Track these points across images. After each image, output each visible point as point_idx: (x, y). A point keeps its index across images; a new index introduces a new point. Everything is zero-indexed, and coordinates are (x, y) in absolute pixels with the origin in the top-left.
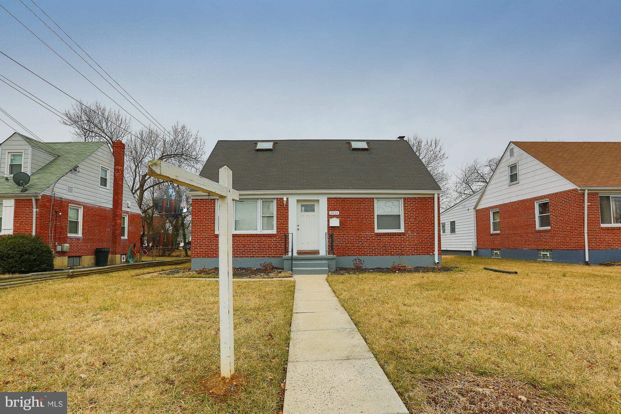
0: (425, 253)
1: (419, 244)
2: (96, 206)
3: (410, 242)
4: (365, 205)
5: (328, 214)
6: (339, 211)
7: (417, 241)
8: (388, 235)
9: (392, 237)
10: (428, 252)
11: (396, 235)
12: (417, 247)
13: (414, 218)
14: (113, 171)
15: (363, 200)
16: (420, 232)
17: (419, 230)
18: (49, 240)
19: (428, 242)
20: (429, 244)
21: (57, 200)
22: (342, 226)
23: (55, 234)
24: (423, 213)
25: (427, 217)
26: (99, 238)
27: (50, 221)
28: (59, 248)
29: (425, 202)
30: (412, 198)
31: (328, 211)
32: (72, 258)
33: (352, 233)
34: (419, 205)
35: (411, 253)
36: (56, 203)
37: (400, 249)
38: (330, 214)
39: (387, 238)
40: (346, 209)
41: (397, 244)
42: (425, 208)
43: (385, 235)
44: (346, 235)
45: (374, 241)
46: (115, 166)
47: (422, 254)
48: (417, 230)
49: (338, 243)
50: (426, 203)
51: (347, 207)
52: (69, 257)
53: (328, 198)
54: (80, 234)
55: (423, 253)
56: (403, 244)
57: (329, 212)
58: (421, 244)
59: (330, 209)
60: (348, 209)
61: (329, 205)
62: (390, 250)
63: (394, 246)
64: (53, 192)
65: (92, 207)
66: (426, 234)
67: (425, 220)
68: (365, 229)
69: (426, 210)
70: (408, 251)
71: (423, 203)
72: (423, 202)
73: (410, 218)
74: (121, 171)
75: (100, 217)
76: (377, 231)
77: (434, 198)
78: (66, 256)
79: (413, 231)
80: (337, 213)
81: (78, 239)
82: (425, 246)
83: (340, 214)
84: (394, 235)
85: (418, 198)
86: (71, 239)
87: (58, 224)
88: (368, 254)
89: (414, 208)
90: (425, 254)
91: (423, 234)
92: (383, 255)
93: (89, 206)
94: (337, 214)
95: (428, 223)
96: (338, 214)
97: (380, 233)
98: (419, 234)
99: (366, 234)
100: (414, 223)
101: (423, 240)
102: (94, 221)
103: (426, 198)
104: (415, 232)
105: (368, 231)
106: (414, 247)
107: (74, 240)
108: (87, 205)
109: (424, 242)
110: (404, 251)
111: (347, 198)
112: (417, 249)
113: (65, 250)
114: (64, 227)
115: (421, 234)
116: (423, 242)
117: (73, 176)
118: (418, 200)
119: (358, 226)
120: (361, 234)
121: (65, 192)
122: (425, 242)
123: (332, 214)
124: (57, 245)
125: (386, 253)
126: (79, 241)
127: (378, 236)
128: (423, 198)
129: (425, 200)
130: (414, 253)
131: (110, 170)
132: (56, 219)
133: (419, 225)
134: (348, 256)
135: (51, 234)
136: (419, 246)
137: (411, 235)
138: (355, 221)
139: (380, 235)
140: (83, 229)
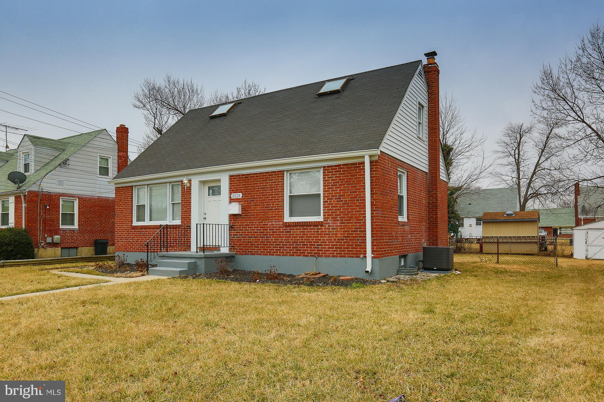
0: (352, 254)
1: (343, 240)
2: (95, 197)
3: (331, 237)
4: (271, 183)
5: (230, 197)
6: (242, 192)
7: (341, 234)
8: (300, 226)
9: (305, 229)
10: (357, 254)
11: (310, 226)
12: (341, 245)
13: (337, 198)
14: (116, 158)
15: (270, 175)
16: (345, 220)
17: (345, 217)
18: (38, 232)
19: (357, 237)
20: (358, 240)
21: (45, 195)
22: (245, 213)
23: (45, 226)
24: (350, 190)
25: (358, 195)
26: (100, 229)
27: (38, 215)
28: (49, 240)
29: (354, 170)
30: (336, 166)
31: (230, 193)
32: (68, 249)
33: (256, 222)
34: (345, 176)
35: (331, 253)
36: (45, 198)
37: (316, 248)
38: (232, 198)
39: (299, 229)
40: (249, 189)
41: (312, 239)
42: (354, 181)
43: (296, 226)
44: (249, 225)
45: (283, 235)
46: (118, 153)
47: (348, 257)
48: (341, 217)
49: (240, 237)
50: (355, 173)
51: (251, 187)
52: (62, 248)
53: (231, 176)
54: (76, 226)
55: (349, 254)
56: (320, 240)
57: (231, 195)
58: (347, 240)
59: (233, 190)
60: (252, 189)
61: (231, 186)
62: (302, 248)
63: (309, 242)
64: (40, 188)
65: (89, 198)
66: (355, 223)
67: (354, 200)
68: (272, 217)
69: (355, 184)
70: (328, 251)
71: (351, 173)
72: (352, 170)
73: (331, 199)
74: (124, 157)
75: (101, 207)
76: (287, 219)
77: (364, 163)
78: (59, 247)
79: (334, 219)
80: (239, 195)
81: (73, 231)
82: (353, 243)
83: (242, 197)
84: (307, 226)
85: (343, 165)
86: (64, 230)
87: (48, 217)
88: (275, 252)
89: (337, 182)
90: (353, 257)
91: (349, 223)
92: (293, 255)
93: (86, 198)
94: (239, 197)
95: (358, 206)
96: (241, 197)
97: (288, 222)
98: (344, 223)
99: (272, 225)
100: (337, 207)
101: (350, 234)
102: (92, 212)
103: (356, 164)
104: (338, 220)
105: (275, 219)
106: (337, 245)
107: (68, 231)
108: (83, 196)
109: (352, 237)
110: (322, 251)
111: (251, 174)
112: (341, 248)
113: (55, 241)
114: (56, 219)
115: (347, 223)
116: (349, 237)
117: (63, 170)
118: (344, 168)
119: (264, 212)
120: (267, 225)
121: (54, 186)
122: (354, 237)
123: (234, 198)
124: (47, 237)
125: (297, 253)
126: (74, 232)
127: (286, 226)
128: (351, 164)
129: (355, 167)
130: (337, 254)
131: (111, 158)
132: (45, 213)
133: (344, 209)
134: (251, 254)
135: (40, 227)
136: (344, 242)
137: (332, 226)
138: (259, 205)
139: (289, 226)
140: (79, 221)
